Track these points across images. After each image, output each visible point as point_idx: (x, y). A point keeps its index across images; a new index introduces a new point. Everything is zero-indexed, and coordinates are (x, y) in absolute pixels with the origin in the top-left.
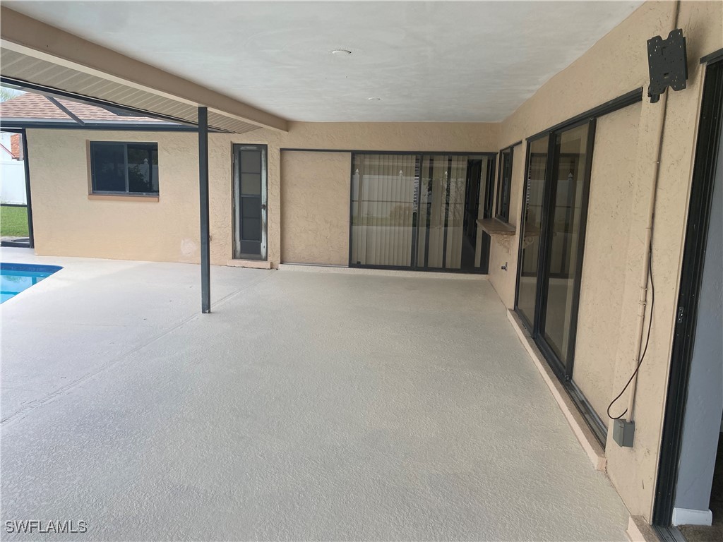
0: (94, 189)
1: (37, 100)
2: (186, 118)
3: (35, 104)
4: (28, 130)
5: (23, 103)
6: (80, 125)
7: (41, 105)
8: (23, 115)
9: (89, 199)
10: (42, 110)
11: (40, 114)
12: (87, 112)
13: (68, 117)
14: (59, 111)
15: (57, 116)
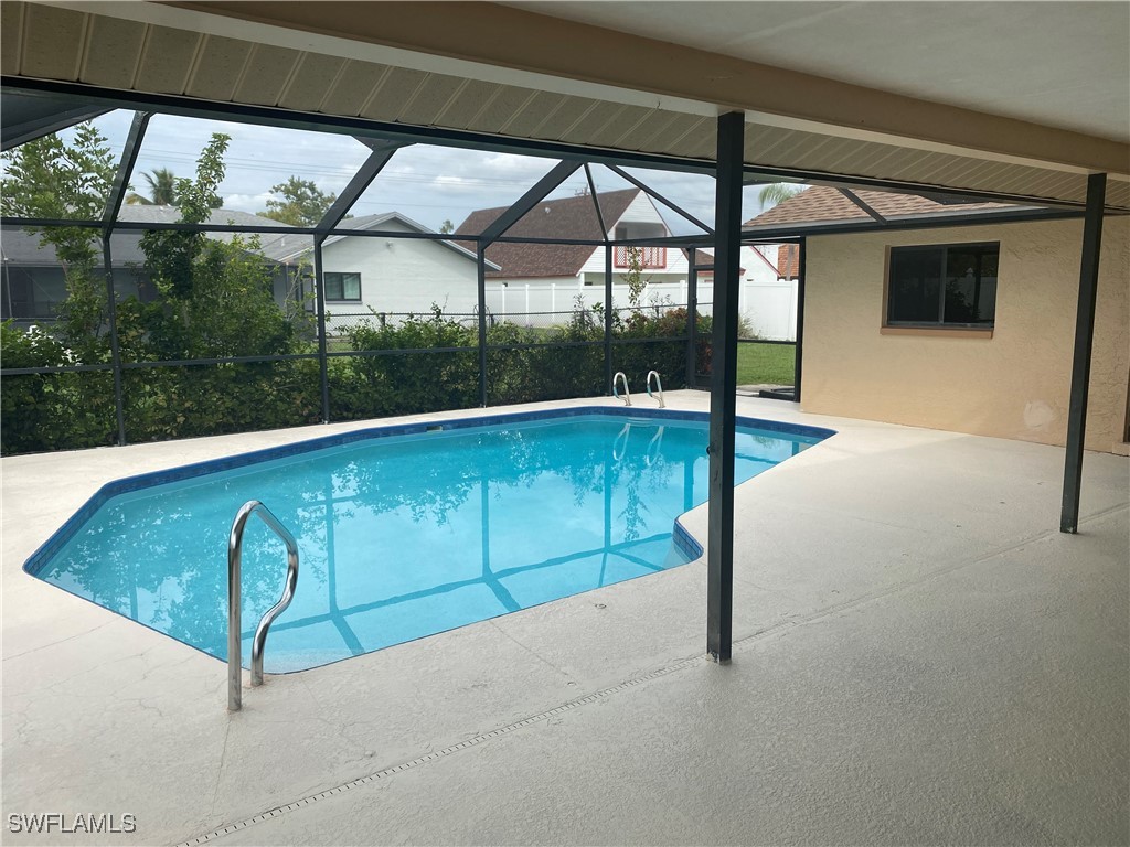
0: (890, 319)
1: (823, 195)
2: (1060, 197)
3: (820, 200)
4: (809, 239)
5: (806, 202)
6: (881, 225)
7: (829, 202)
8: (805, 218)
9: (882, 333)
10: (830, 209)
11: (826, 215)
12: (891, 205)
13: (865, 214)
14: (852, 207)
15: (850, 215)
